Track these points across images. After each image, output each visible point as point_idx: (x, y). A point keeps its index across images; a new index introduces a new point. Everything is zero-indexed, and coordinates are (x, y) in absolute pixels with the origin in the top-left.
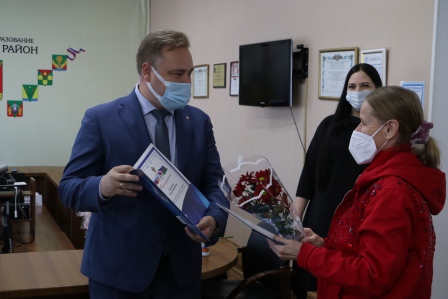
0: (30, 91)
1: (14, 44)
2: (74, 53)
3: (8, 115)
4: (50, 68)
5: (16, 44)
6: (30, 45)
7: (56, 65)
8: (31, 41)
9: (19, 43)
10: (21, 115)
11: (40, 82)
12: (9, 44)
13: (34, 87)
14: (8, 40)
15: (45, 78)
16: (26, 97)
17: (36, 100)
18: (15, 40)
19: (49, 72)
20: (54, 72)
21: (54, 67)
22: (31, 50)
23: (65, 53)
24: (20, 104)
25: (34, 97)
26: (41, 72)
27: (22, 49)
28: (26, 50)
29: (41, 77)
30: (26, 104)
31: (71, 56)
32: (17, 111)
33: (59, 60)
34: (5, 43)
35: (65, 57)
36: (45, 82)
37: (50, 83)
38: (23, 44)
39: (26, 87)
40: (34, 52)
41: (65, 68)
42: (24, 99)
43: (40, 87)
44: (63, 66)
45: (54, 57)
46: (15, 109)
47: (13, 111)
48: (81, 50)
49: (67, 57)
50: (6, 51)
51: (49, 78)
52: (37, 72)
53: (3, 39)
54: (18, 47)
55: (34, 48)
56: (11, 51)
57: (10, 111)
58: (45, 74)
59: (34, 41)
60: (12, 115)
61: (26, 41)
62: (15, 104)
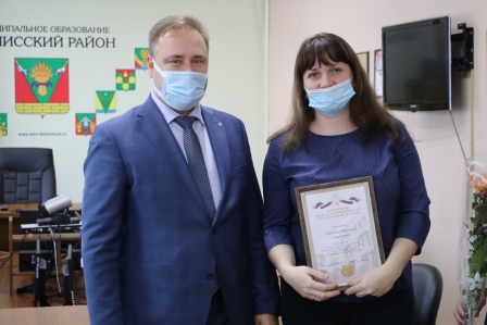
0: (106, 98)
1: (83, 36)
3: (77, 133)
4: (132, 67)
5: (86, 35)
6: (104, 36)
7: (140, 63)
8: (106, 30)
9: (90, 34)
11: (119, 87)
12: (77, 35)
13: (111, 94)
14: (76, 30)
15: (126, 80)
16: (100, 107)
17: (114, 111)
18: (84, 30)
19: (131, 72)
20: (138, 72)
21: (137, 66)
22: (106, 43)
24: (93, 118)
25: (111, 107)
26: (120, 72)
27: (94, 42)
28: (100, 43)
29: (120, 80)
30: (99, 117)
32: (89, 127)
33: (145, 54)
34: (72, 35)
36: (126, 86)
37: (132, 87)
38: (96, 35)
39: (100, 94)
40: (110, 45)
42: (98, 111)
43: (119, 93)
45: (138, 51)
46: (86, 124)
47: (83, 127)
50: (73, 45)
51: (131, 80)
52: (114, 73)
53: (69, 29)
54: (89, 40)
55: (111, 40)
56: (80, 46)
57: (80, 127)
58: (126, 75)
59: (110, 30)
60: (82, 133)
61: (99, 30)
62: (86, 118)
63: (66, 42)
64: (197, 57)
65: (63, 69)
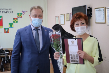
0: (11, 25)
1: (6, 11)
2: (24, 12)
3: (5, 33)
4: (17, 17)
5: (6, 10)
7: (19, 16)
8: (11, 9)
9: (7, 10)
10: (9, 33)
11: (14, 22)
12: (4, 11)
13: (12, 24)
14: (4, 9)
15: (15, 20)
16: (10, 27)
17: (13, 27)
18: (6, 9)
19: (17, 19)
20: (18, 19)
21: (18, 17)
22: (11, 12)
23: (21, 12)
24: (8, 29)
25: (12, 27)
26: (14, 19)
27: (8, 12)
28: (10, 12)
29: (14, 20)
30: (10, 29)
31: (23, 13)
32: (7, 31)
33: (20, 15)
35: (21, 14)
36: (15, 22)
37: (17, 22)
39: (10, 24)
40: (12, 13)
41: (21, 17)
42: (9, 28)
44: (21, 16)
45: (18, 14)
46: (7, 30)
47: (6, 31)
48: (26, 11)
49: (22, 14)
50: (3, 13)
51: (17, 20)
52: (13, 19)
53: (2, 9)
54: (7, 12)
55: (12, 11)
56: (5, 13)
57: (5, 31)
58: (15, 19)
59: (12, 9)
60: (6, 33)
61: (9, 9)
62: (7, 29)
63: (2, 12)
64: (40, 15)
65: (1, 18)
